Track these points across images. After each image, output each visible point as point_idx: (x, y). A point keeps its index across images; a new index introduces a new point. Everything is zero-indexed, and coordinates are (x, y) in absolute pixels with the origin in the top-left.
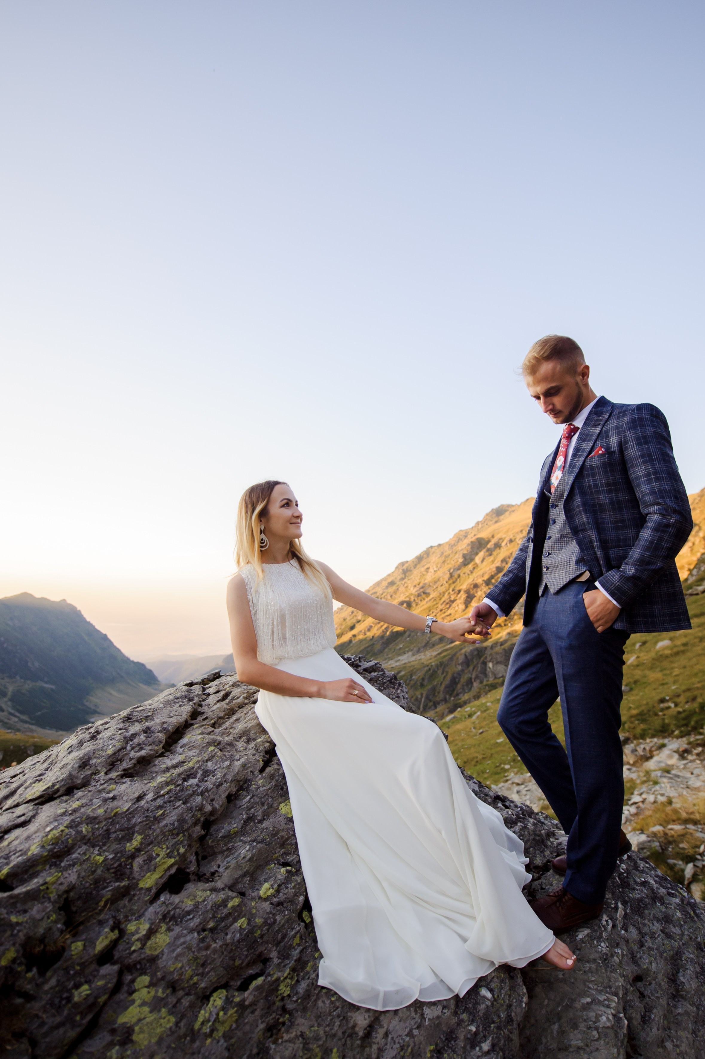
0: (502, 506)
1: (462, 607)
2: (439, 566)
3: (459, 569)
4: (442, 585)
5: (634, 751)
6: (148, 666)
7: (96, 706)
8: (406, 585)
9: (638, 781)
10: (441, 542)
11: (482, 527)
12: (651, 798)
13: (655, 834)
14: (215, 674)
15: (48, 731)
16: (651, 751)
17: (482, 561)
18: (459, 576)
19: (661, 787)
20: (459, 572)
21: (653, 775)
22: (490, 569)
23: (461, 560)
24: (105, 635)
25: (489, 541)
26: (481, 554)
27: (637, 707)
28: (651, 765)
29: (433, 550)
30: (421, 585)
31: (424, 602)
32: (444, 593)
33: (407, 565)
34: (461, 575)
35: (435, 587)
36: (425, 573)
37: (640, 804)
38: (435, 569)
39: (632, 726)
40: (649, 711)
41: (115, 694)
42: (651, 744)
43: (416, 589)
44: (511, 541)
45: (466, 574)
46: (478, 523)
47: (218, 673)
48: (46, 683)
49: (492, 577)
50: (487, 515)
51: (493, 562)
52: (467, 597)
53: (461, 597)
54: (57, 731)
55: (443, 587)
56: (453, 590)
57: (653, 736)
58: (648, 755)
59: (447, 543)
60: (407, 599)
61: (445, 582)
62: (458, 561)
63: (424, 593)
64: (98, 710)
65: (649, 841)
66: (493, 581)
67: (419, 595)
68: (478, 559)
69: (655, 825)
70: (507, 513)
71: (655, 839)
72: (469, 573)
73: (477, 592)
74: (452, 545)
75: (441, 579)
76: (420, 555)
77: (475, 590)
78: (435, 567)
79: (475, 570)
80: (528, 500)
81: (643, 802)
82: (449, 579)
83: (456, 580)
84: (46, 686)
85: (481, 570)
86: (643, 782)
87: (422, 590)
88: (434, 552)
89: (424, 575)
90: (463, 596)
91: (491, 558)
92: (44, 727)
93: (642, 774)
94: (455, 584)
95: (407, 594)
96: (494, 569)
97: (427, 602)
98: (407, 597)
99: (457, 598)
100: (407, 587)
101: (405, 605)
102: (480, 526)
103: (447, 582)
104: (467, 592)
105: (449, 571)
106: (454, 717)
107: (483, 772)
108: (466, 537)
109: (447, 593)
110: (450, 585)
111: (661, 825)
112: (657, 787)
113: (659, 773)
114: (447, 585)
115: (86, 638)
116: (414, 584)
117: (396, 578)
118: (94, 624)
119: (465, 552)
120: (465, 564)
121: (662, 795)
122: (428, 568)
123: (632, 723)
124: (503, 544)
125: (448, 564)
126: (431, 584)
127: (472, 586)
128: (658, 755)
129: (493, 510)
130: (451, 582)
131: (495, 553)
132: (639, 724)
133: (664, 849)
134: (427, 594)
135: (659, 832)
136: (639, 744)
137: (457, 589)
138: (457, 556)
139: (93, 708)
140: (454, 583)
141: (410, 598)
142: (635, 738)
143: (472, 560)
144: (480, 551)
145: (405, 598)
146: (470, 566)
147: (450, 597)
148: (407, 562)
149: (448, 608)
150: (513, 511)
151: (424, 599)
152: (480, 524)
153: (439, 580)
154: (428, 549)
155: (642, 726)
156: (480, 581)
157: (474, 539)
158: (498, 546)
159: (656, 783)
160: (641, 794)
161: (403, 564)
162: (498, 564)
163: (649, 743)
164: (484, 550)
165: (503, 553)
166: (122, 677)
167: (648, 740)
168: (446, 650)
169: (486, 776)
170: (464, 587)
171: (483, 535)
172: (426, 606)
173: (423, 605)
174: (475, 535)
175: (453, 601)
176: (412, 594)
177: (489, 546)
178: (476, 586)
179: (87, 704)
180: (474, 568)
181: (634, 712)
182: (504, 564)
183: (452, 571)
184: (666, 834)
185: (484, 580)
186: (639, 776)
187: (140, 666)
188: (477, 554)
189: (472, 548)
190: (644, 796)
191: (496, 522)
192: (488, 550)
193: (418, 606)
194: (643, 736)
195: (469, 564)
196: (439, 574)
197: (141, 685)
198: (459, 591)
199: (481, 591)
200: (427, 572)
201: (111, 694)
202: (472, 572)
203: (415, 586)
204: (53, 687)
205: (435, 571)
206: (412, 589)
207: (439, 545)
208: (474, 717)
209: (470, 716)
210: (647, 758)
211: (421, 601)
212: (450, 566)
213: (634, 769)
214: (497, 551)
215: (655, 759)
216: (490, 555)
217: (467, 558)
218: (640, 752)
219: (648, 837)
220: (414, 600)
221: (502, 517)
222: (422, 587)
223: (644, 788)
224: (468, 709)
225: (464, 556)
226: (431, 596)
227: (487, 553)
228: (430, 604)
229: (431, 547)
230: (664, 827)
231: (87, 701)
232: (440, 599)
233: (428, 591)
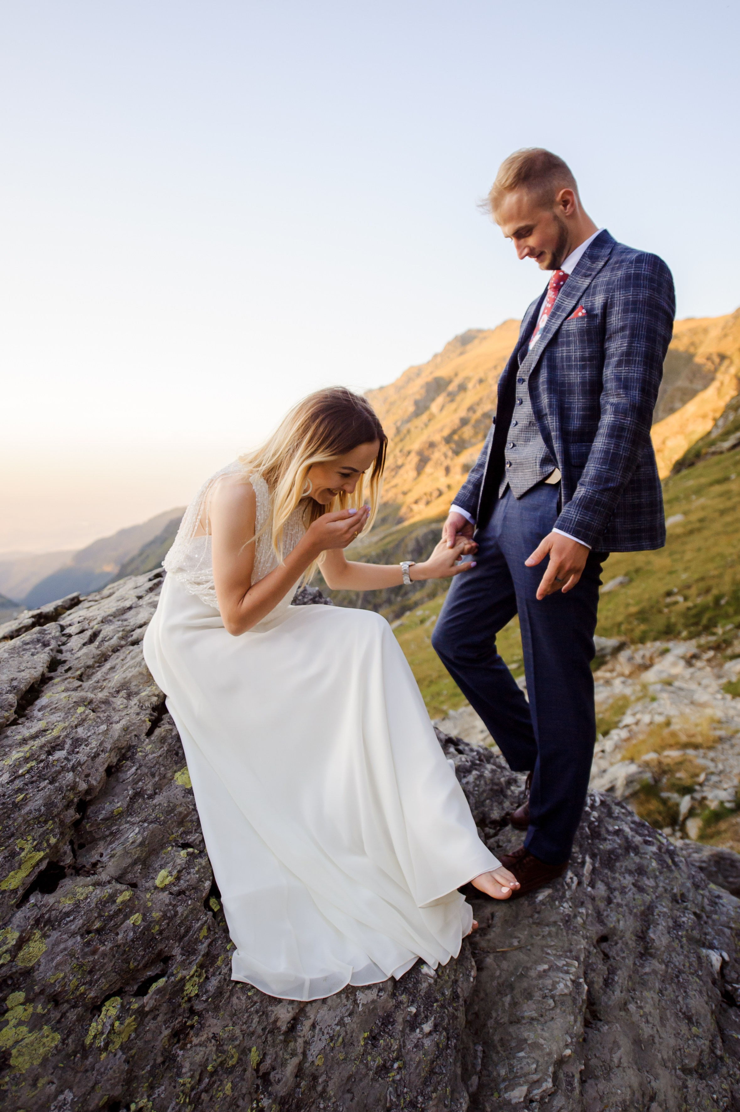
0: (470, 331)
1: (413, 474)
3: (409, 420)
5: (631, 659)
9: (633, 698)
11: (441, 361)
12: (646, 719)
13: (647, 764)
14: (73, 599)
16: (651, 659)
17: (442, 409)
18: (409, 431)
19: (659, 705)
20: (409, 426)
21: (651, 689)
22: (452, 421)
23: (411, 409)
25: (450, 382)
26: (440, 400)
27: (638, 603)
28: (650, 676)
34: (413, 429)
37: (634, 727)
39: (629, 627)
40: (652, 607)
42: (652, 650)
44: (481, 381)
45: (419, 429)
46: (436, 356)
47: (77, 597)
49: (454, 432)
50: (449, 344)
51: (456, 410)
52: (421, 461)
53: (411, 461)
56: (401, 451)
57: (655, 639)
58: (648, 662)
59: (393, 385)
62: (407, 410)
65: (640, 773)
66: (456, 437)
68: (434, 407)
69: (648, 752)
70: (476, 342)
71: (647, 769)
72: (423, 426)
73: (433, 453)
74: (400, 387)
79: (432, 422)
80: (505, 323)
81: (637, 723)
83: (405, 437)
85: (439, 421)
86: (639, 699)
90: (414, 459)
91: (453, 406)
93: (638, 688)
96: (457, 421)
102: (439, 360)
105: (395, 423)
106: (401, 625)
107: (439, 694)
108: (418, 375)
111: (656, 751)
112: (655, 705)
113: (658, 687)
119: (418, 397)
120: (417, 414)
121: (660, 714)
123: (630, 623)
124: (470, 386)
127: (427, 446)
128: (660, 662)
129: (456, 336)
131: (458, 398)
132: (639, 625)
133: (657, 781)
135: (652, 760)
136: (637, 650)
137: (406, 449)
138: (406, 402)
140: (401, 440)
142: (633, 642)
143: (427, 408)
144: (438, 395)
146: (424, 417)
147: (396, 461)
149: (394, 477)
150: (485, 337)
152: (438, 357)
155: (643, 627)
156: (437, 438)
157: (429, 379)
158: (462, 388)
159: (654, 699)
160: (634, 715)
162: (462, 413)
163: (651, 647)
164: (444, 394)
165: (469, 398)
167: (649, 644)
168: (391, 534)
169: (442, 698)
170: (416, 446)
171: (443, 372)
174: (431, 373)
175: (399, 467)
177: (450, 388)
178: (432, 445)
180: (430, 420)
181: (633, 609)
182: (471, 414)
184: (660, 763)
186: (634, 692)
188: (433, 400)
189: (428, 391)
190: (638, 716)
191: (462, 354)
192: (450, 394)
194: (642, 640)
195: (422, 413)
198: (409, 453)
199: (439, 451)
202: (426, 425)
207: (381, 388)
208: (428, 624)
209: (422, 622)
210: (646, 667)
213: (630, 681)
214: (461, 395)
215: (656, 668)
216: (452, 401)
217: (420, 405)
218: (638, 660)
219: (639, 766)
221: (469, 347)
223: (639, 707)
224: (419, 612)
225: (416, 403)
227: (448, 399)
230: (659, 754)
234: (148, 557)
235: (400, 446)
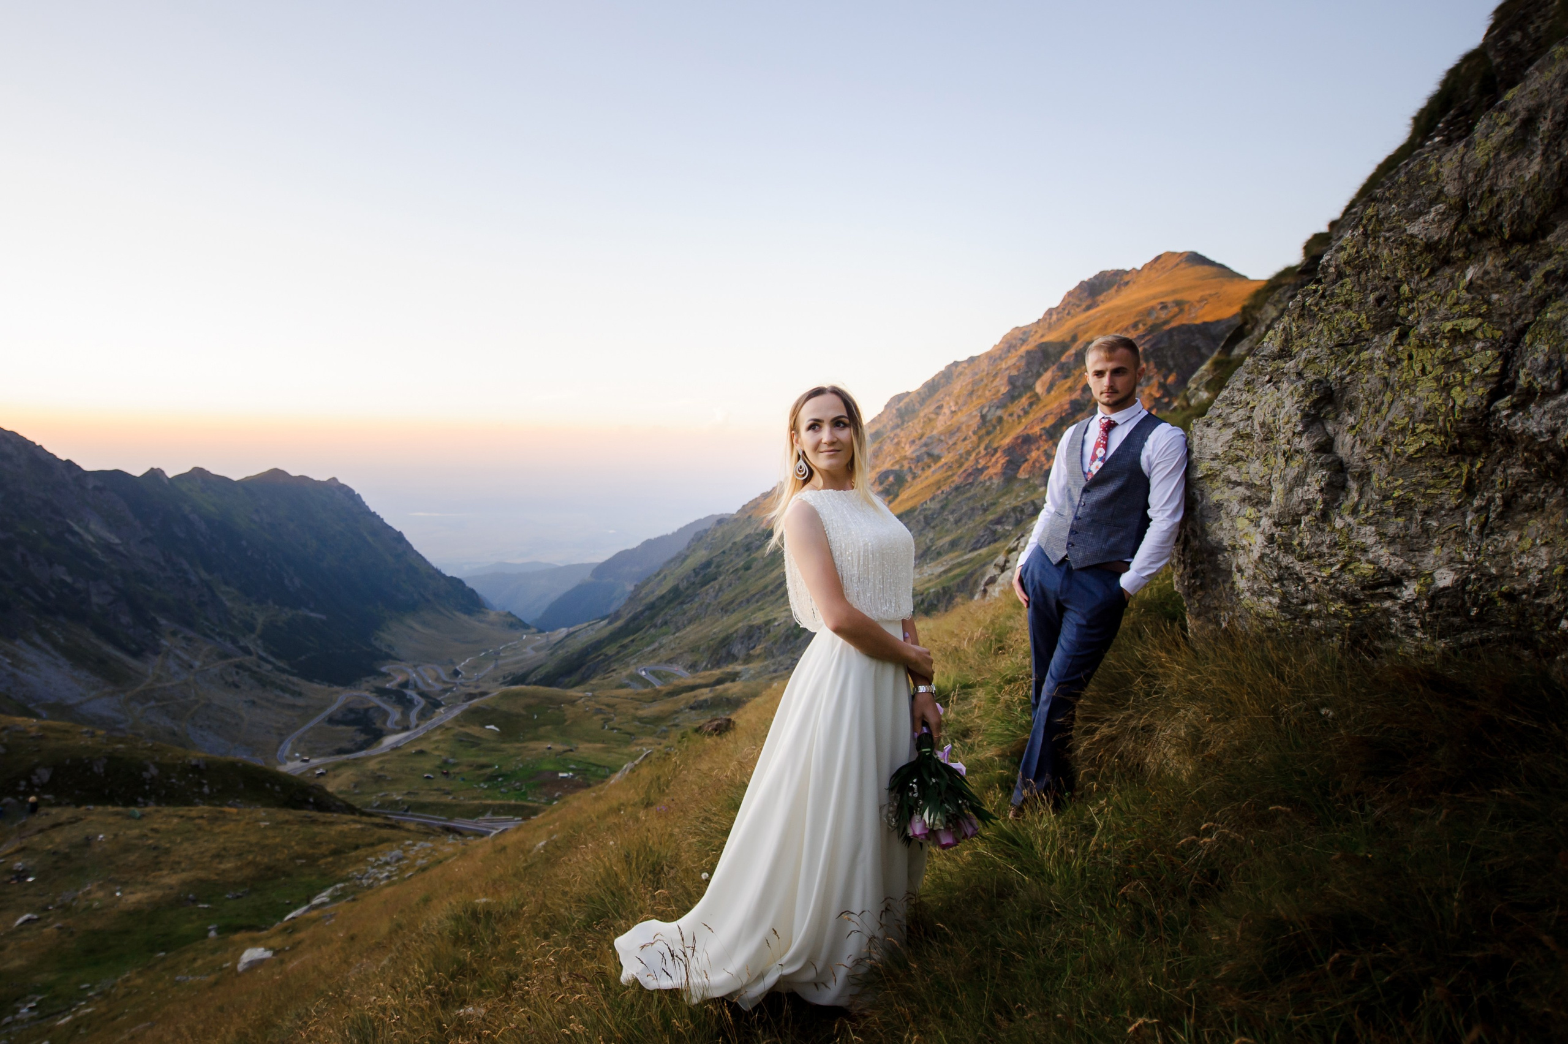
2: (960, 402)
3: (1000, 406)
4: (965, 439)
6: (469, 584)
7: (389, 646)
8: (896, 440)
10: (976, 354)
11: (1058, 320)
15: (316, 686)
17: (1049, 390)
20: (1000, 413)
22: (1061, 405)
24: (400, 534)
25: (1064, 349)
26: (1047, 376)
29: (960, 369)
30: (923, 440)
31: (929, 472)
32: (969, 453)
33: (907, 400)
34: (1005, 417)
35: (951, 443)
36: (933, 416)
38: (953, 409)
41: (418, 627)
43: (913, 448)
45: (1015, 417)
46: (1050, 312)
48: (312, 610)
50: (1070, 294)
52: (1009, 462)
53: (997, 462)
54: (329, 686)
55: (967, 442)
60: (897, 467)
61: (970, 433)
62: (998, 391)
63: (930, 455)
64: (393, 653)
67: (918, 459)
72: (1021, 413)
75: (964, 427)
76: (933, 380)
77: (1025, 447)
78: (952, 404)
82: (979, 428)
84: (313, 615)
85: (1045, 406)
87: (924, 449)
88: (961, 374)
89: (930, 420)
91: (1069, 383)
92: (311, 680)
94: (991, 436)
95: (897, 457)
96: (1067, 407)
97: (934, 472)
98: (897, 462)
99: (990, 464)
100: (898, 444)
101: (891, 479)
102: (1054, 317)
103: (974, 433)
104: (1010, 451)
105: (981, 410)
108: (1024, 341)
109: (974, 455)
110: (980, 439)
114: (975, 438)
115: (370, 539)
116: (911, 439)
117: (884, 426)
118: (381, 517)
119: (1014, 373)
120: (1012, 396)
122: (940, 407)
125: (979, 397)
126: (943, 438)
127: (1020, 441)
129: (1082, 283)
130: (983, 431)
134: (936, 458)
138: (997, 382)
139: (385, 650)
140: (988, 433)
141: (902, 466)
144: (1046, 370)
145: (893, 465)
146: (1024, 401)
147: (977, 462)
148: (908, 393)
150: (1127, 283)
151: (929, 467)
152: (1054, 313)
153: (959, 429)
154: (949, 367)
161: (899, 398)
164: (1054, 368)
166: (428, 601)
170: (1007, 442)
172: (931, 480)
173: (927, 478)
174: (1041, 337)
175: (981, 471)
176: (905, 458)
177: (1063, 359)
178: (1027, 441)
179: (376, 643)
180: (1031, 405)
183: (985, 410)
185: (1044, 429)
187: (456, 584)
188: (1039, 375)
189: (1028, 364)
191: (1089, 308)
192: (1062, 367)
193: (918, 480)
195: (1020, 396)
196: (962, 417)
197: (457, 614)
198: (996, 450)
199: (1038, 449)
200: (937, 414)
201: (412, 628)
202: (1026, 413)
203: (913, 442)
204: (324, 617)
205: (953, 413)
206: (907, 447)
207: (972, 359)
211: (923, 469)
212: (983, 401)
217: (1019, 383)
220: (910, 468)
222: (926, 445)
225: (1011, 381)
226: (943, 460)
227: (1060, 374)
228: (938, 476)
229: (956, 364)
231: (376, 639)
232: (961, 466)
233: (936, 452)
234: (665, 577)
235: (986, 441)
